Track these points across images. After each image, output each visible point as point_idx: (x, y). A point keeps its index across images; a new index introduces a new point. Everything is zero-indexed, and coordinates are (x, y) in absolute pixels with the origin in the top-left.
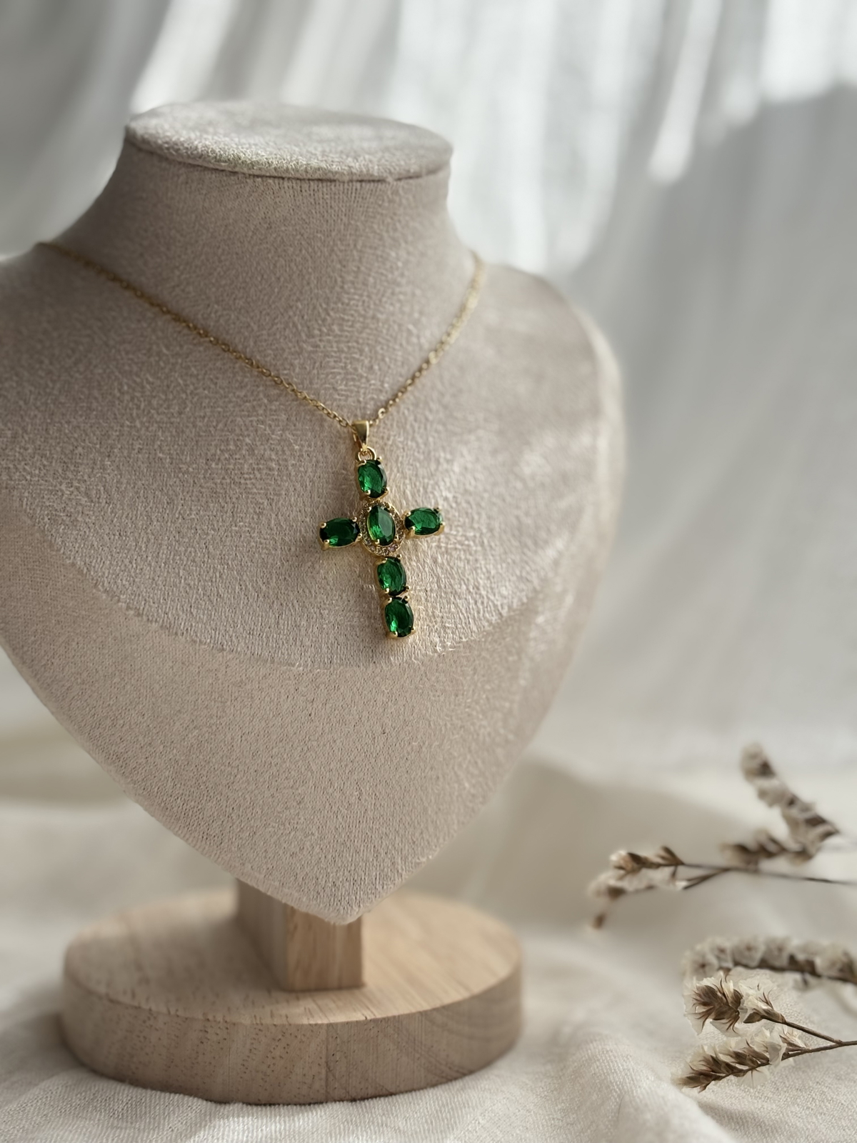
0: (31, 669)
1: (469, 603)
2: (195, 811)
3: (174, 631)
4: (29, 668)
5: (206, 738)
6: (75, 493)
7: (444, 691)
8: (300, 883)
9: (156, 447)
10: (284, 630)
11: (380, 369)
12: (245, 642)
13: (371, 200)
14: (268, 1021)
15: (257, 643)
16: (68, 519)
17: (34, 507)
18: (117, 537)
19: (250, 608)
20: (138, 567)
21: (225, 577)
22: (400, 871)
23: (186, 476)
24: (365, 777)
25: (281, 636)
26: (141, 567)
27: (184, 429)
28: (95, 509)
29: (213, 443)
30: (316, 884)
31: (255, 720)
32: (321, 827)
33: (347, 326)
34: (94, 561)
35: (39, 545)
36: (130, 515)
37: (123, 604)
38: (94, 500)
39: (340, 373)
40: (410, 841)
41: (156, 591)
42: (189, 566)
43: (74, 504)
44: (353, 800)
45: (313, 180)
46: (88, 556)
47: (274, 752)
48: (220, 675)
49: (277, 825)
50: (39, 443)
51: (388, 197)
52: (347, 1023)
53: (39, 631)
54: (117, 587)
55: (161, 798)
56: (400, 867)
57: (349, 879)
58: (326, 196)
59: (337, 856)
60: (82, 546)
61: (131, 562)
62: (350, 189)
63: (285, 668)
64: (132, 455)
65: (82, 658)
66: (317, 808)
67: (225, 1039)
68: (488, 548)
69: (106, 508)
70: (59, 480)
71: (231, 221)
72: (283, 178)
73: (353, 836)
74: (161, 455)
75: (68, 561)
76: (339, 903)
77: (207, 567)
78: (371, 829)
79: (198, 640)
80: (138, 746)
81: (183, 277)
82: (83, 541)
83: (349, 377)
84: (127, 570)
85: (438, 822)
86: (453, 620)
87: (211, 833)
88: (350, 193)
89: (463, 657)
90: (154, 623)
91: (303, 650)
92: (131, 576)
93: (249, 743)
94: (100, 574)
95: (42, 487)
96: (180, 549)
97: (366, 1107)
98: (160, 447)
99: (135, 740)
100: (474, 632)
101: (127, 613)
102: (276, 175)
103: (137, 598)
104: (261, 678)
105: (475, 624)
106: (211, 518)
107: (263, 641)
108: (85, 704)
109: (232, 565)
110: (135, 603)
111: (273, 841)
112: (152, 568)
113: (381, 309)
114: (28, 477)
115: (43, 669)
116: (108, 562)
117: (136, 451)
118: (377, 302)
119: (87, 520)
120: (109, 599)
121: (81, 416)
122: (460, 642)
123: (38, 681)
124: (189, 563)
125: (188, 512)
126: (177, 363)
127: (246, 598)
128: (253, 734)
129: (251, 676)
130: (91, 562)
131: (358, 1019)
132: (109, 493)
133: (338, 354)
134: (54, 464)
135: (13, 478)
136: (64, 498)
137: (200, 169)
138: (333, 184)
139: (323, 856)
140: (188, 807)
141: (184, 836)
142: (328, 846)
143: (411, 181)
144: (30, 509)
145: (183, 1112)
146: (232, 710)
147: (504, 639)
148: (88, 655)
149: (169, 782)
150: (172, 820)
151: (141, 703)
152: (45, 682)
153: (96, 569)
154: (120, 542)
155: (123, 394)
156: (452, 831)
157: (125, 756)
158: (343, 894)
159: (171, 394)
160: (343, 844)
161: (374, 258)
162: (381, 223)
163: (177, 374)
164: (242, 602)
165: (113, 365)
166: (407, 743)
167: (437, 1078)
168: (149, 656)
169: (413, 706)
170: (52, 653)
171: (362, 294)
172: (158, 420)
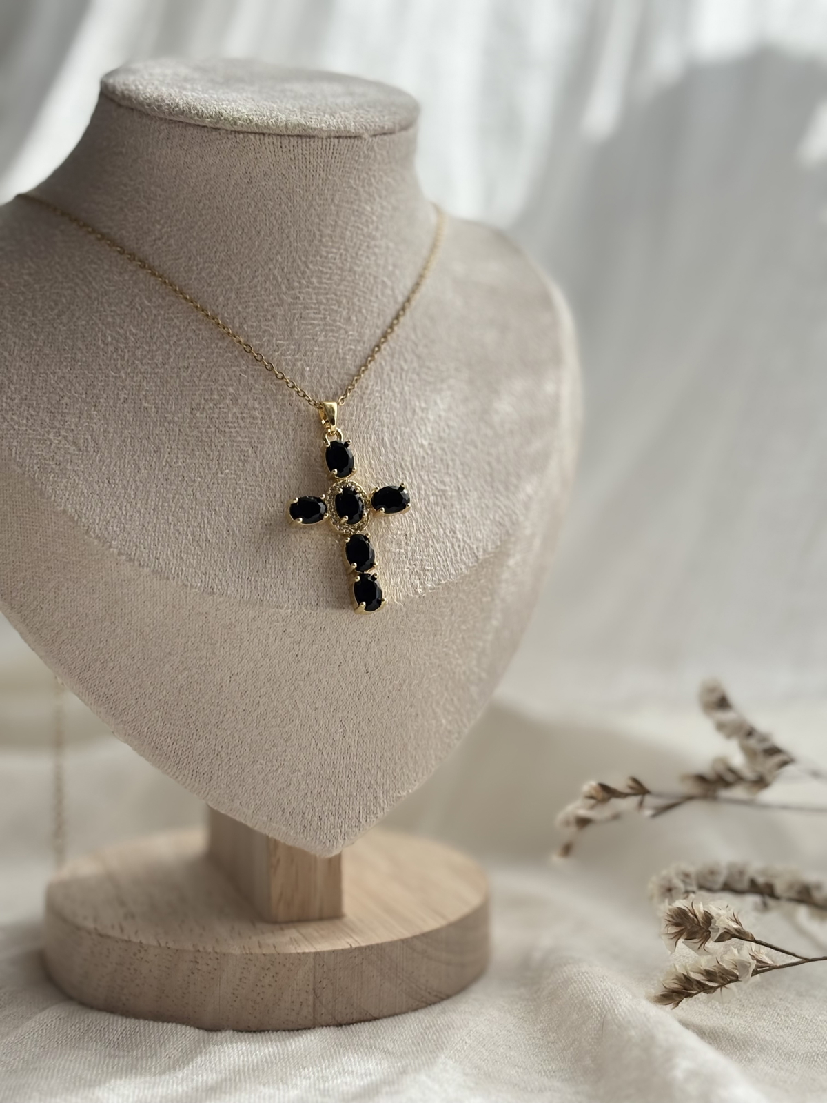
0: (20, 615)
1: (447, 546)
2: (184, 750)
3: (166, 576)
4: (18, 613)
5: (196, 679)
6: (64, 442)
7: (423, 631)
8: (287, 818)
9: (141, 396)
10: (271, 573)
11: (357, 321)
12: (234, 586)
13: (348, 156)
14: (257, 951)
15: (246, 586)
16: (58, 467)
17: (23, 455)
19: (238, 553)
20: (128, 514)
21: (212, 523)
22: (382, 805)
23: (172, 425)
24: (349, 715)
25: (269, 580)
26: (131, 513)
27: (169, 379)
28: (84, 457)
29: (197, 393)
30: (303, 818)
31: (243, 661)
32: (306, 764)
33: (325, 278)
34: (85, 508)
35: (29, 493)
36: (118, 463)
37: (115, 550)
38: (82, 449)
39: (319, 325)
40: (391, 775)
41: (146, 537)
42: (178, 513)
43: (63, 452)
44: (337, 737)
45: (292, 136)
46: (78, 503)
47: (261, 692)
48: (210, 619)
49: (265, 762)
50: (25, 393)
51: (364, 153)
52: (334, 951)
53: (28, 577)
54: (109, 533)
55: (151, 738)
56: (381, 801)
57: (334, 813)
58: (305, 152)
59: (323, 790)
60: (72, 493)
61: (120, 509)
62: (328, 144)
63: (274, 610)
64: (118, 405)
65: (72, 604)
66: (303, 745)
67: (216, 969)
68: (463, 494)
69: (94, 456)
70: (46, 430)
71: (212, 176)
72: (264, 134)
73: (337, 771)
74: (146, 405)
75: (59, 509)
76: (325, 837)
77: (195, 513)
78: (355, 765)
79: (189, 584)
80: (128, 688)
81: (163, 231)
82: (73, 489)
83: (328, 328)
84: (117, 516)
85: (417, 758)
86: (432, 563)
87: (201, 771)
88: (328, 149)
89: (442, 598)
90: (145, 569)
91: (290, 592)
92: (121, 523)
94: (91, 521)
95: (30, 436)
96: (168, 496)
97: (352, 1032)
98: (145, 397)
99: (125, 682)
100: (452, 574)
101: (119, 558)
102: (257, 131)
103: (128, 544)
104: (250, 621)
105: (453, 566)
106: (198, 466)
107: (251, 585)
108: (75, 648)
109: (220, 511)
110: (126, 549)
111: (261, 777)
112: (142, 515)
113: (358, 262)
114: (16, 427)
115: (32, 614)
116: (99, 509)
117: (122, 401)
118: (354, 255)
119: (76, 469)
120: (101, 545)
121: (66, 367)
122: (439, 584)
124: (177, 510)
125: (175, 460)
126: (159, 314)
127: (234, 543)
128: (242, 674)
129: (240, 619)
130: (82, 509)
131: (343, 948)
132: (97, 442)
133: (317, 306)
134: (41, 414)
136: (52, 447)
137: (181, 124)
138: (312, 140)
139: (310, 791)
140: (178, 746)
141: (174, 775)
142: (314, 782)
143: (385, 137)
144: (19, 458)
145: (177, 1040)
146: (222, 652)
147: (479, 580)
148: (78, 599)
149: (159, 722)
150: (162, 759)
151: (131, 646)
152: (34, 627)
153: (87, 516)
154: (109, 489)
155: (107, 345)
156: (430, 766)
157: (116, 697)
158: (329, 827)
159: (154, 345)
160: (328, 779)
161: (351, 212)
162: (357, 177)
163: (160, 325)
164: (230, 547)
165: (96, 317)
166: (388, 682)
167: (417, 1003)
168: (139, 601)
169: (394, 646)
170: (41, 598)
171: (339, 247)
172: (142, 370)
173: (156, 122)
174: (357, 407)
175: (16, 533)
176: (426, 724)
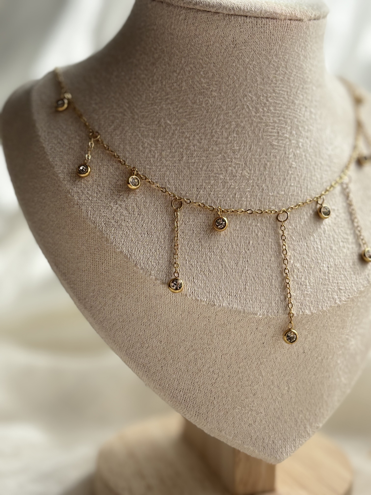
0: (90, 312)
1: (351, 274)
2: (191, 399)
3: (185, 294)
4: (89, 311)
5: (200, 356)
6: (119, 208)
7: (337, 327)
8: (254, 442)
9: (166, 181)
10: (249, 292)
11: (296, 134)
12: (227, 300)
13: (295, 32)
15: (234, 301)
16: (116, 224)
17: (95, 216)
18: (146, 236)
20: (160, 254)
21: (212, 260)
22: (308, 432)
24: (292, 379)
25: (248, 297)
27: (183, 170)
28: (132, 218)
29: (201, 179)
30: (263, 442)
31: (230, 346)
32: (266, 408)
33: (278, 107)
34: (134, 250)
35: (99, 239)
36: (153, 222)
38: (131, 213)
39: (274, 136)
40: (314, 413)
42: (191, 253)
43: (119, 215)
44: (285, 392)
45: (264, 18)
46: (130, 247)
47: (240, 365)
49: (240, 408)
50: (95, 178)
51: (304, 30)
53: (96, 290)
54: (149, 266)
55: (170, 391)
57: (281, 438)
58: (270, 28)
59: (275, 425)
60: (126, 240)
62: (284, 24)
63: (252, 316)
65: (124, 307)
66: (264, 397)
69: (138, 217)
70: (109, 200)
71: (212, 43)
72: (246, 16)
73: (283, 413)
75: (118, 250)
76: (276, 453)
77: (201, 254)
78: (294, 408)
79: (199, 299)
80: (157, 360)
81: (179, 77)
82: (126, 238)
83: (280, 138)
85: (328, 402)
86: (344, 285)
88: (284, 27)
89: (349, 306)
91: (261, 305)
93: (226, 360)
94: (138, 258)
95: (99, 204)
96: (184, 243)
98: (168, 180)
99: (155, 356)
100: (356, 292)
101: (155, 282)
102: (243, 14)
103: (161, 273)
104: (236, 322)
105: (355, 287)
106: (202, 224)
107: (237, 300)
108: (124, 334)
109: (216, 253)
110: (160, 276)
111: (238, 417)
113: (297, 98)
114: (90, 198)
115: (98, 312)
116: (142, 251)
118: (295, 93)
119: (127, 225)
120: (144, 273)
122: (348, 298)
123: (95, 319)
125: (188, 220)
126: (176, 129)
127: (226, 273)
128: (229, 354)
129: (230, 321)
130: (131, 251)
132: (140, 208)
134: (105, 190)
135: (81, 199)
136: (113, 211)
137: (194, 10)
138: (275, 21)
139: (267, 425)
140: (187, 396)
142: (270, 420)
143: (315, 21)
144: (93, 218)
148: (128, 305)
149: (176, 381)
150: (177, 404)
151: (160, 335)
152: (99, 320)
153: (135, 255)
154: (148, 238)
155: (144, 148)
156: (334, 406)
157: (149, 365)
158: (278, 447)
159: (173, 149)
160: (278, 418)
161: (294, 66)
162: (299, 46)
163: (177, 137)
164: (223, 275)
165: (137, 131)
166: (315, 358)
168: (167, 308)
169: (321, 337)
170: (104, 303)
171: (287, 88)
172: (166, 164)
173: (178, 9)
174: (297, 187)
175: (89, 263)
176: (334, 381)
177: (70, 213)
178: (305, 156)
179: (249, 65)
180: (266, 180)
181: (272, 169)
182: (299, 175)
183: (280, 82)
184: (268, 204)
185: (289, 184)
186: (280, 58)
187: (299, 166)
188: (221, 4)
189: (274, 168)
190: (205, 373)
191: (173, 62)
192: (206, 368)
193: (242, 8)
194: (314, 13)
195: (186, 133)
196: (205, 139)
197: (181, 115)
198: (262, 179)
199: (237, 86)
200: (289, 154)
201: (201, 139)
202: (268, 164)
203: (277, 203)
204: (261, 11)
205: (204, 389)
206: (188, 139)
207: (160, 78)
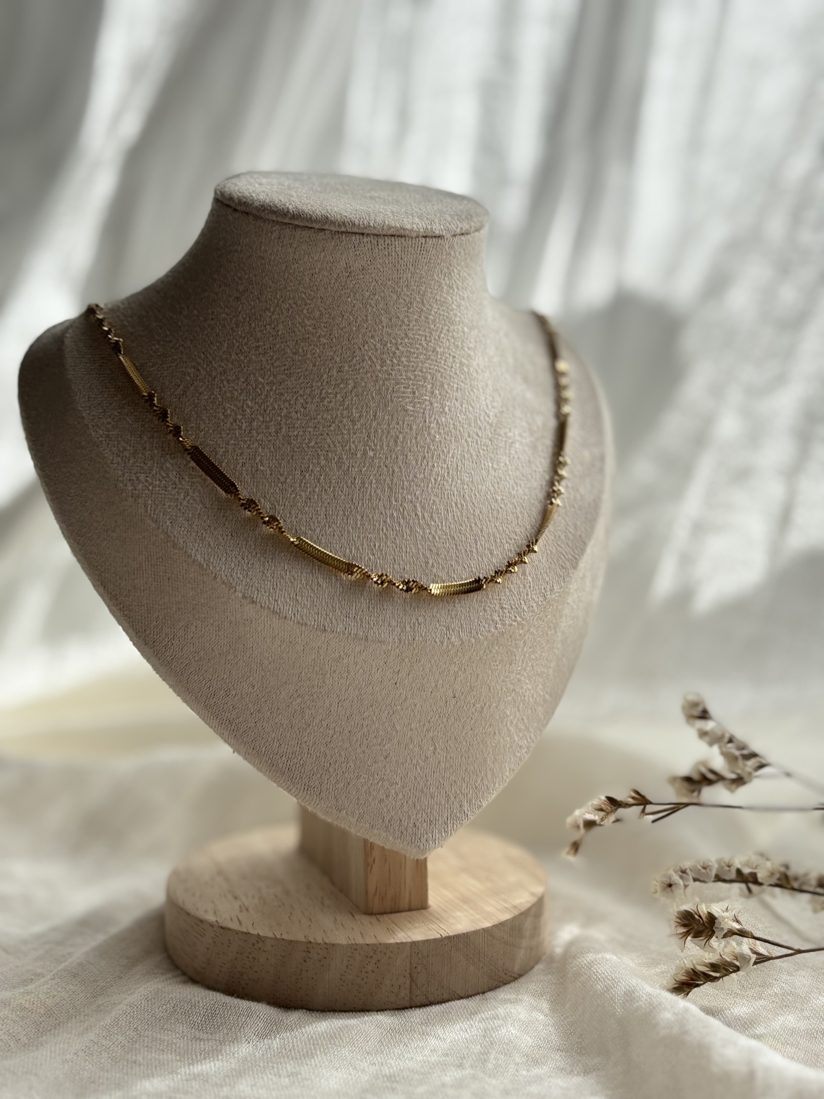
0: (152, 650)
1: (519, 587)
2: (297, 766)
3: (284, 615)
5: (308, 705)
7: (502, 661)
8: (387, 825)
9: (257, 461)
10: (374, 613)
11: (440, 394)
12: (343, 624)
13: (433, 253)
14: (360, 941)
15: (353, 625)
16: (187, 522)
17: (157, 512)
22: (466, 812)
23: (284, 485)
24: (439, 735)
29: (307, 458)
30: (400, 825)
31: (350, 689)
32: (403, 777)
33: (413, 357)
34: (212, 558)
35: (163, 544)
37: (240, 594)
39: (408, 397)
40: (474, 786)
41: (266, 582)
44: (429, 754)
45: (387, 236)
46: (206, 553)
47: (365, 716)
48: (322, 652)
49: (367, 776)
51: (446, 250)
52: (427, 941)
53: (161, 617)
54: (233, 579)
55: (268, 756)
56: (466, 809)
57: (426, 820)
58: (397, 249)
59: (416, 800)
60: (201, 545)
62: (417, 243)
64: (238, 469)
65: (200, 640)
66: (401, 761)
67: (325, 958)
71: (317, 270)
72: (363, 234)
73: (429, 784)
74: (262, 468)
75: (190, 559)
76: (419, 841)
78: (443, 778)
80: (248, 713)
81: (274, 317)
82: (202, 541)
83: (416, 400)
85: (495, 771)
87: (312, 785)
88: (416, 247)
90: (266, 609)
91: (391, 629)
92: (244, 570)
93: (344, 708)
94: (218, 569)
95: (163, 496)
98: (261, 461)
99: (246, 708)
101: (242, 601)
102: (357, 231)
103: (250, 588)
104: (356, 654)
106: (308, 520)
108: (201, 678)
110: (249, 592)
111: (364, 790)
113: (440, 344)
114: (151, 488)
115: (164, 649)
116: (224, 559)
117: (241, 465)
118: (437, 337)
120: (227, 590)
123: (159, 659)
126: (271, 390)
128: (348, 701)
129: (348, 652)
130: (209, 559)
131: (435, 937)
133: (406, 381)
135: (137, 489)
136: (182, 505)
137: (291, 226)
138: (403, 239)
139: (405, 801)
140: (292, 763)
141: (288, 788)
142: (409, 793)
143: (463, 238)
144: (154, 514)
146: (331, 681)
147: (546, 616)
148: (206, 636)
149: (275, 742)
150: (278, 774)
152: (166, 660)
153: (214, 564)
155: (226, 416)
156: (505, 777)
157: (237, 721)
158: (422, 833)
159: (268, 416)
160: (421, 791)
161: (434, 301)
162: (440, 272)
163: (272, 399)
165: (217, 392)
166: (472, 705)
167: (496, 983)
168: (260, 637)
169: (478, 674)
170: (172, 636)
171: (425, 330)
172: (258, 438)
173: (268, 224)
174: (442, 467)
175: (150, 579)
176: (502, 740)
177: (121, 509)
178: (454, 424)
179: (370, 301)
180: (397, 458)
181: (407, 443)
182: (445, 451)
183: (414, 323)
184: (401, 491)
185: (430, 464)
186: (413, 290)
187: (445, 438)
188: (327, 218)
189: (409, 441)
190: (316, 728)
191: (264, 296)
192: (317, 721)
193: (357, 223)
194: (460, 225)
195: (286, 395)
196: (312, 402)
197: (278, 370)
198: (393, 457)
199: (354, 328)
200: (430, 422)
201: (307, 403)
202: (401, 436)
203: (413, 490)
204: (383, 226)
205: (316, 751)
206: (288, 403)
207: (248, 319)
